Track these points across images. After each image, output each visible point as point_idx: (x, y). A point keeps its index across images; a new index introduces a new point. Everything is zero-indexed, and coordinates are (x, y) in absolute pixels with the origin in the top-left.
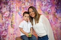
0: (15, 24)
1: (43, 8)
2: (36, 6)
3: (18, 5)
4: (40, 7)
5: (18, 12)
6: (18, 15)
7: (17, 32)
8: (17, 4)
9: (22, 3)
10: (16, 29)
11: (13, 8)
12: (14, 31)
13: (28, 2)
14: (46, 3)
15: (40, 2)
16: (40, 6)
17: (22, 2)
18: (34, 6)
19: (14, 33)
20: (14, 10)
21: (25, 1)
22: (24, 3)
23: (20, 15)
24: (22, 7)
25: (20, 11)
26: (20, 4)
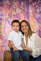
0: (4, 35)
1: (38, 16)
2: (28, 13)
6: (8, 24)
7: (6, 44)
8: (6, 11)
10: (5, 40)
11: (1, 15)
12: (3, 43)
13: (20, 8)
15: (34, 9)
16: (34, 13)
17: (13, 8)
19: (2, 45)
20: (3, 17)
21: (16, 7)
22: (15, 10)
23: (10, 24)
24: (13, 14)
25: (10, 19)
26: (10, 11)
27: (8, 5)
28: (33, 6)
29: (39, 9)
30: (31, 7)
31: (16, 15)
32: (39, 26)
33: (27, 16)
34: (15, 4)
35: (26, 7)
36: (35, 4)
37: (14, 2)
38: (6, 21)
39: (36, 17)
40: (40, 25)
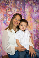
1: (35, 15)
2: (25, 12)
3: (3, 12)
4: (31, 14)
5: (3, 21)
6: (3, 25)
8: (1, 11)
9: (7, 9)
14: (37, 8)
15: (30, 8)
16: (31, 12)
17: (8, 7)
18: (23, 12)
21: (11, 6)
22: (11, 9)
23: (6, 25)
24: (8, 14)
25: (6, 19)
26: (5, 11)
27: (3, 4)
28: (29, 4)
29: (36, 8)
30: (28, 6)
31: (11, 15)
32: (36, 26)
33: (24, 16)
34: (11, 3)
35: (22, 6)
36: (31, 2)
37: (9, 1)
38: (2, 21)
39: (33, 16)
40: (37, 24)
